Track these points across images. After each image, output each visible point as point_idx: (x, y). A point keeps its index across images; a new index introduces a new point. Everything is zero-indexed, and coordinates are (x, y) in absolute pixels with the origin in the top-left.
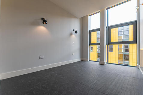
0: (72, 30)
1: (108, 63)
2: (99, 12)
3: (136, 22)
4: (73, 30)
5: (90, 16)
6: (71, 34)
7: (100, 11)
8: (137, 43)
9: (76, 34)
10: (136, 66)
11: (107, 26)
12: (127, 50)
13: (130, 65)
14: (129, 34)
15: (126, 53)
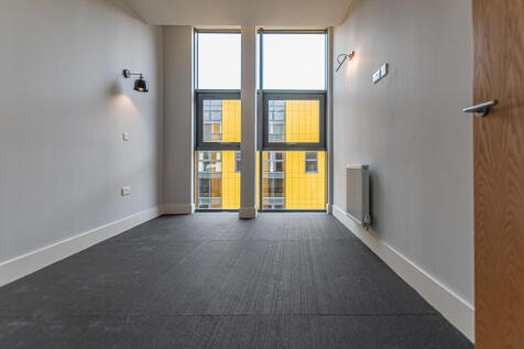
0: (121, 72)
1: (260, 211)
2: (238, 32)
3: (325, 94)
4: (125, 74)
5: (197, 31)
6: (114, 91)
7: (239, 27)
8: (326, 150)
9: (140, 95)
10: (323, 208)
11: (258, 87)
12: (279, 167)
13: (287, 208)
14: (285, 120)
15: (280, 175)
